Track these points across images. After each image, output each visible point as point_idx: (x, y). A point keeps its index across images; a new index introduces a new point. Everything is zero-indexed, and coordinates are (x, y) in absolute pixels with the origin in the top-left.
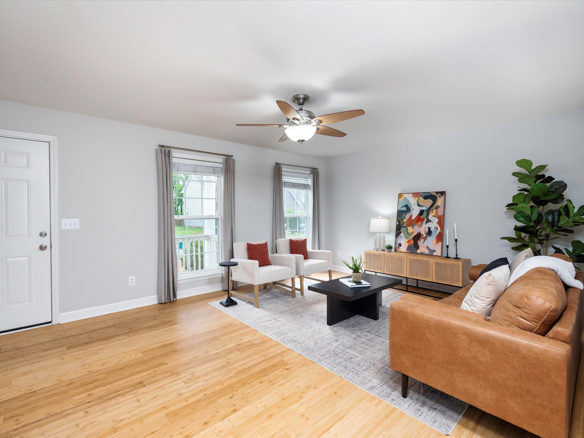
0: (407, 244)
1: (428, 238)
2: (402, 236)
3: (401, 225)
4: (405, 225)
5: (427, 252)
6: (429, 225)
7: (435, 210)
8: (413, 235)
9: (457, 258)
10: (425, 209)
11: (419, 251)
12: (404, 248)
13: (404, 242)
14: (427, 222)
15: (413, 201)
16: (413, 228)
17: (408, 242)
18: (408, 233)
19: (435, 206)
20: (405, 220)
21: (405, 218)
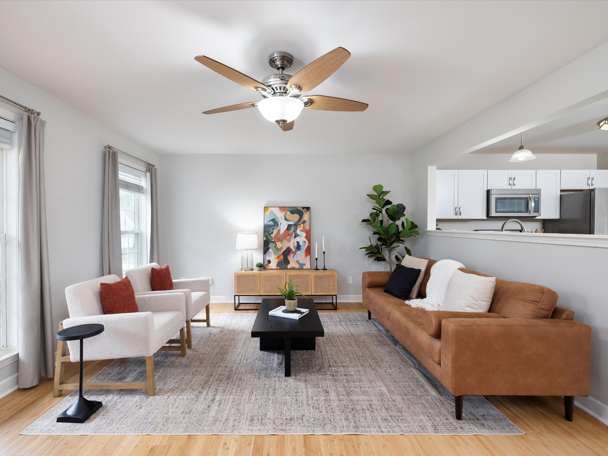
0: (277, 260)
1: (298, 252)
2: (270, 252)
3: (268, 240)
4: (273, 240)
5: (297, 266)
6: (298, 239)
7: (302, 225)
8: (283, 251)
9: (324, 269)
10: (292, 224)
11: (289, 266)
12: (273, 265)
13: (273, 258)
14: (295, 237)
15: (280, 215)
16: (281, 243)
17: (277, 258)
18: (277, 248)
19: (302, 220)
20: (273, 235)
21: (272, 233)
